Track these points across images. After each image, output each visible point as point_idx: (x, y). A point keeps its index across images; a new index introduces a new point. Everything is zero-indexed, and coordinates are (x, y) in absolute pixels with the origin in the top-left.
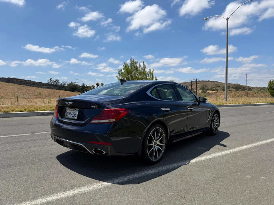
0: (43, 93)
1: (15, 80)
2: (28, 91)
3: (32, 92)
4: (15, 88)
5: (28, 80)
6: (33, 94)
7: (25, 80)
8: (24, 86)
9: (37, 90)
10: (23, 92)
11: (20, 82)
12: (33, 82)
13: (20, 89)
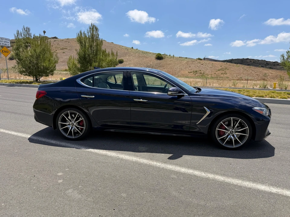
0: (270, 74)
1: (248, 61)
2: (253, 72)
3: (257, 74)
4: (242, 69)
5: (262, 60)
6: (257, 75)
7: (259, 60)
8: (251, 66)
9: (264, 71)
10: (248, 73)
11: (253, 62)
12: (267, 62)
13: (246, 70)
